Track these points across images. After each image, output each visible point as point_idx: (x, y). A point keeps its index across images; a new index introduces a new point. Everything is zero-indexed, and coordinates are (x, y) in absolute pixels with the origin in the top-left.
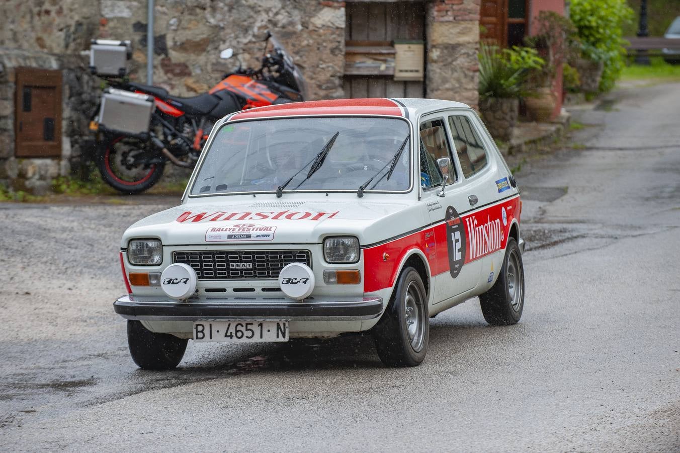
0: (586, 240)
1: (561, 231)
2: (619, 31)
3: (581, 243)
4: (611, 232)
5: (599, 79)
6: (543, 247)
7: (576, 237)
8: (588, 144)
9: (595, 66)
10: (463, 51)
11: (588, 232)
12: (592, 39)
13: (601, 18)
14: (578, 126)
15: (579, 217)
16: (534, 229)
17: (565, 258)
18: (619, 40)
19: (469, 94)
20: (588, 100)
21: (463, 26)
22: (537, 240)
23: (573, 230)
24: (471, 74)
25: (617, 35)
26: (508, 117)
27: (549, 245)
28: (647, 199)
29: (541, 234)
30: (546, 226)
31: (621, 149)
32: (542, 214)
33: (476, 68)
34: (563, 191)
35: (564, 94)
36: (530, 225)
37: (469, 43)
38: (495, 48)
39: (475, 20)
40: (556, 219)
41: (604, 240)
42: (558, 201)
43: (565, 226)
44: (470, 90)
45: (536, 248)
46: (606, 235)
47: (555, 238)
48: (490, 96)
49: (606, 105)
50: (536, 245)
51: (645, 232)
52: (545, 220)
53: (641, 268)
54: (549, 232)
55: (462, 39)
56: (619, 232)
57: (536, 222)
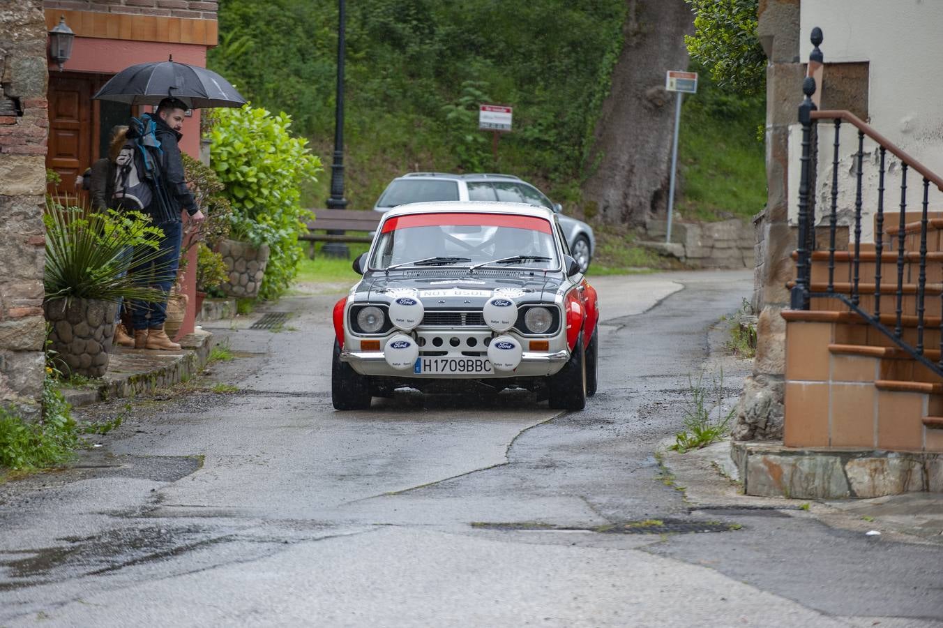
0: (233, 546)
1: (189, 531)
2: (296, 194)
3: (223, 550)
4: (277, 532)
5: (260, 275)
6: (156, 557)
7: (215, 541)
8: (242, 386)
9: (254, 253)
10: (15, 209)
11: (238, 532)
12: (250, 206)
13: (265, 169)
14: (224, 354)
15: (223, 507)
16: (141, 527)
17: (195, 576)
18: (297, 210)
19: (28, 286)
20: (241, 312)
21: (16, 164)
22: (146, 546)
23: (211, 529)
24: (32, 250)
25: (293, 202)
26: (98, 334)
27: (166, 554)
28: (342, 477)
29: (154, 535)
30: (163, 521)
31: (298, 395)
32: (156, 502)
33: (40, 239)
34: (196, 463)
35: (199, 298)
36: (134, 520)
37: (27, 195)
38: (76, 209)
39: (38, 154)
40: (181, 509)
41: (265, 546)
42: (186, 481)
43: (197, 521)
44: (29, 278)
45: (143, 560)
46: (268, 537)
47: (179, 543)
48: (66, 294)
49: (273, 321)
50: (145, 555)
51: (337, 532)
52: (162, 510)
53: (328, 592)
54: (168, 532)
55: (14, 187)
56: (291, 533)
57: (144, 515)
